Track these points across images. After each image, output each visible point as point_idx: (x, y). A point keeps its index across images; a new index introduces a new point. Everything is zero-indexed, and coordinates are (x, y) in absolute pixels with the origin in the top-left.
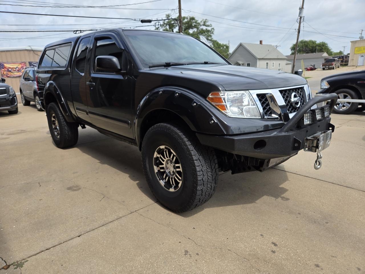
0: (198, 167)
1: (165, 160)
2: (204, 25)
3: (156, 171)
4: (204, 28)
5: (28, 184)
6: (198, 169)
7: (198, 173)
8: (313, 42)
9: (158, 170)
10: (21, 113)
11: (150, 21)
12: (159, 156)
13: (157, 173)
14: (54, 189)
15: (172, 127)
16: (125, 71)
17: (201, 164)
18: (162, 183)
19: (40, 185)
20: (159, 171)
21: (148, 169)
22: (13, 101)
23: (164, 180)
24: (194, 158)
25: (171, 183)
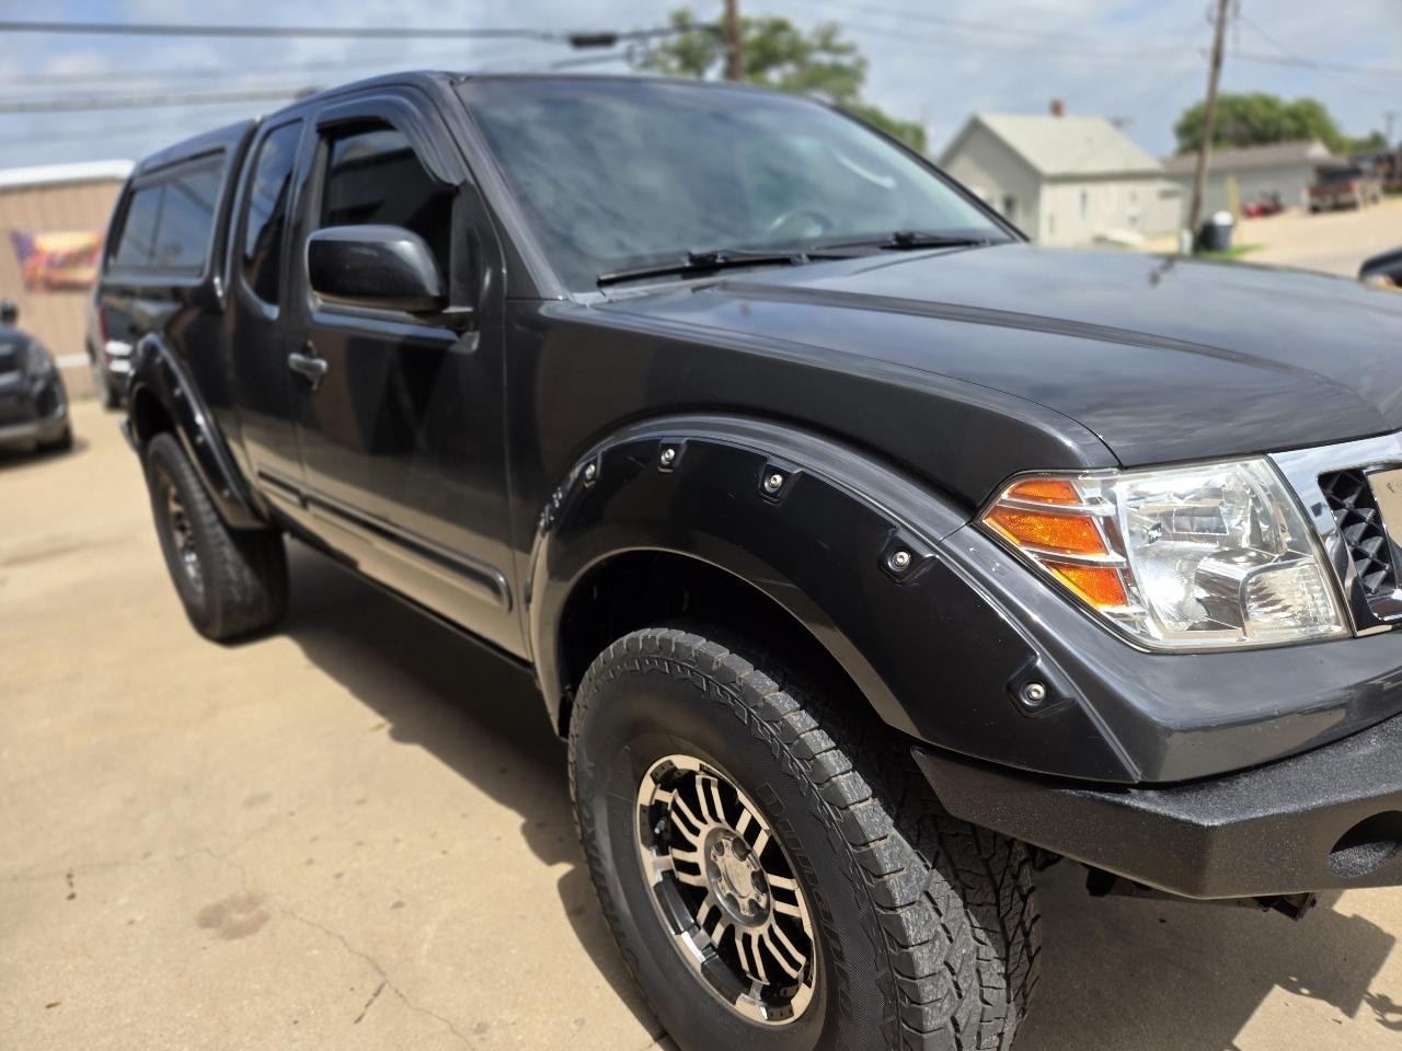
0: (925, 949)
1: (705, 830)
2: (827, 46)
3: (654, 877)
4: (824, 58)
5: (15, 878)
6: (925, 960)
7: (928, 990)
8: (1268, 103)
9: (663, 873)
10: (84, 446)
11: (606, 40)
12: (666, 797)
13: (658, 886)
14: (132, 922)
15: (745, 671)
16: (468, 309)
17: (944, 926)
18: (691, 948)
19: (75, 890)
20: (668, 875)
21: (609, 864)
22: (48, 397)
23: (703, 932)
24: (899, 888)
25: (745, 965)
